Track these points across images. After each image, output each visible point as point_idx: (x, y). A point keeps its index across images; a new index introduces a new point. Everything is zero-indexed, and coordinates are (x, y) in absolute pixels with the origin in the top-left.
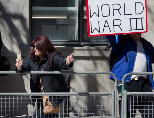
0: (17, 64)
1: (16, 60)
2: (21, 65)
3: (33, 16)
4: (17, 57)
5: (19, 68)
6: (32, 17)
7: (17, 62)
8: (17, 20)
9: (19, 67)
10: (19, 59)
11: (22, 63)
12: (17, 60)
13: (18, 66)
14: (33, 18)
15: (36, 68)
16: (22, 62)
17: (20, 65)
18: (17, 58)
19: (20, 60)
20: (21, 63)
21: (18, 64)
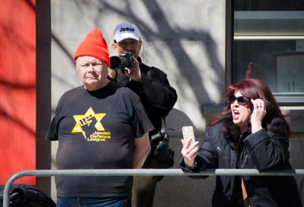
0: (184, 152)
1: (182, 140)
2: (195, 153)
3: (235, 34)
4: (184, 134)
5: (190, 159)
6: (233, 36)
7: (185, 146)
8: (195, 44)
9: (191, 157)
10: (189, 140)
11: (197, 148)
12: (185, 142)
13: (188, 156)
14: (235, 38)
15: (232, 158)
16: (196, 146)
17: (192, 153)
18: (184, 137)
19: (191, 140)
20: (194, 148)
21: (188, 150)
